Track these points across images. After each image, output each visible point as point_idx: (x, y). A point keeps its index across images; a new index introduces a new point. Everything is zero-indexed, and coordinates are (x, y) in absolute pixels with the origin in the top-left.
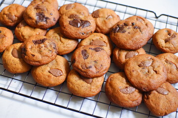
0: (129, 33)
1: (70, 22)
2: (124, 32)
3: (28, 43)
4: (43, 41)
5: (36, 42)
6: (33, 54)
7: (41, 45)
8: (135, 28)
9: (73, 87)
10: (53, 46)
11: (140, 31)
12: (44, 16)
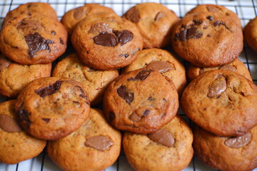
0: (208, 36)
1: (94, 39)
2: (199, 36)
3: (28, 97)
4: (56, 88)
5: (42, 93)
6: (46, 117)
7: (54, 95)
8: (215, 24)
9: (144, 162)
10: (79, 93)
11: (227, 28)
12: (41, 40)
